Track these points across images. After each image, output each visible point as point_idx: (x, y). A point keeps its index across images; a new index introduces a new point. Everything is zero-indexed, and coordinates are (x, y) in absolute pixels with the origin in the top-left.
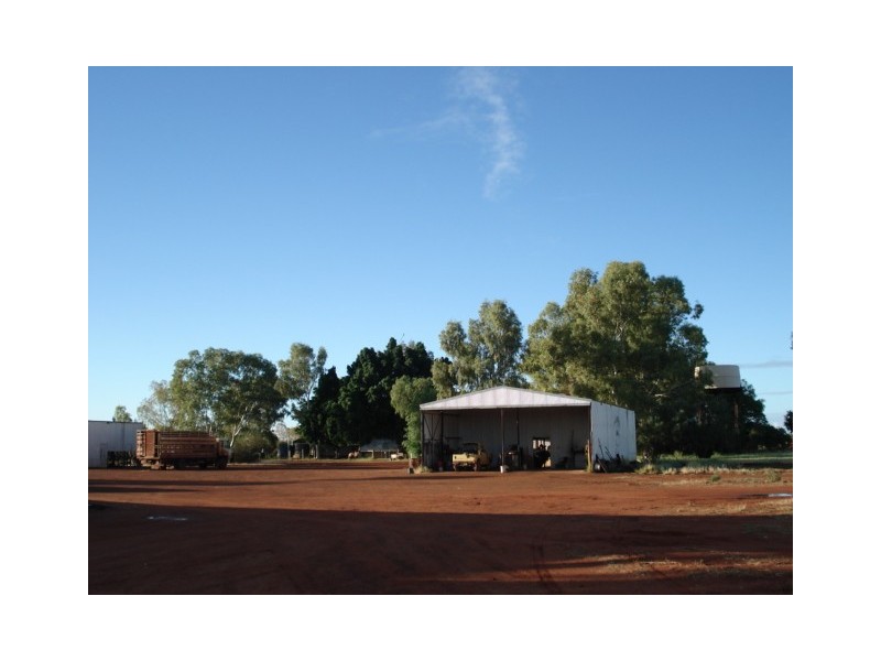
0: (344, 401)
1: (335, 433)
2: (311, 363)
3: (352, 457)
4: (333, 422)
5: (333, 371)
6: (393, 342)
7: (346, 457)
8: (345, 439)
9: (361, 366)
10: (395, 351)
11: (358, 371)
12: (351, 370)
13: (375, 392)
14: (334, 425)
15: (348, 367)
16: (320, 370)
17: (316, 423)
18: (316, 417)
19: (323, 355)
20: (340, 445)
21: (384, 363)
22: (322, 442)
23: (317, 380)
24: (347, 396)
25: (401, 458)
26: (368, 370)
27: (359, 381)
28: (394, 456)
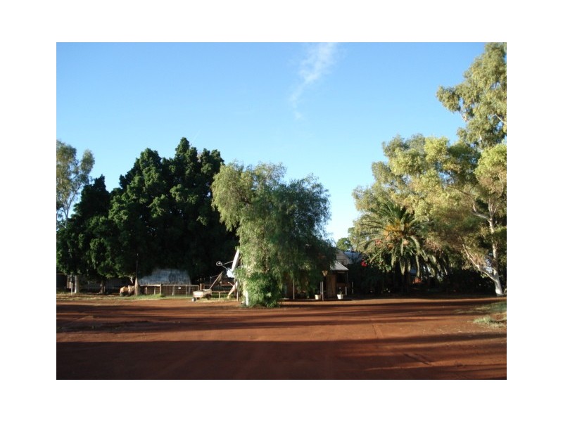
0: (117, 214)
1: (104, 259)
2: (72, 168)
3: (125, 293)
4: (101, 245)
5: (100, 182)
6: (185, 143)
7: (116, 292)
8: (117, 267)
9: (140, 173)
10: (188, 154)
11: (137, 179)
12: (125, 181)
13: (162, 204)
14: (101, 248)
15: (121, 178)
16: (84, 178)
17: (75, 245)
18: (76, 238)
19: (89, 161)
20: (108, 276)
21: (173, 169)
22: (84, 272)
23: (80, 191)
24: (120, 209)
25: (208, 296)
26: (152, 176)
27: (138, 191)
28: (198, 294)
